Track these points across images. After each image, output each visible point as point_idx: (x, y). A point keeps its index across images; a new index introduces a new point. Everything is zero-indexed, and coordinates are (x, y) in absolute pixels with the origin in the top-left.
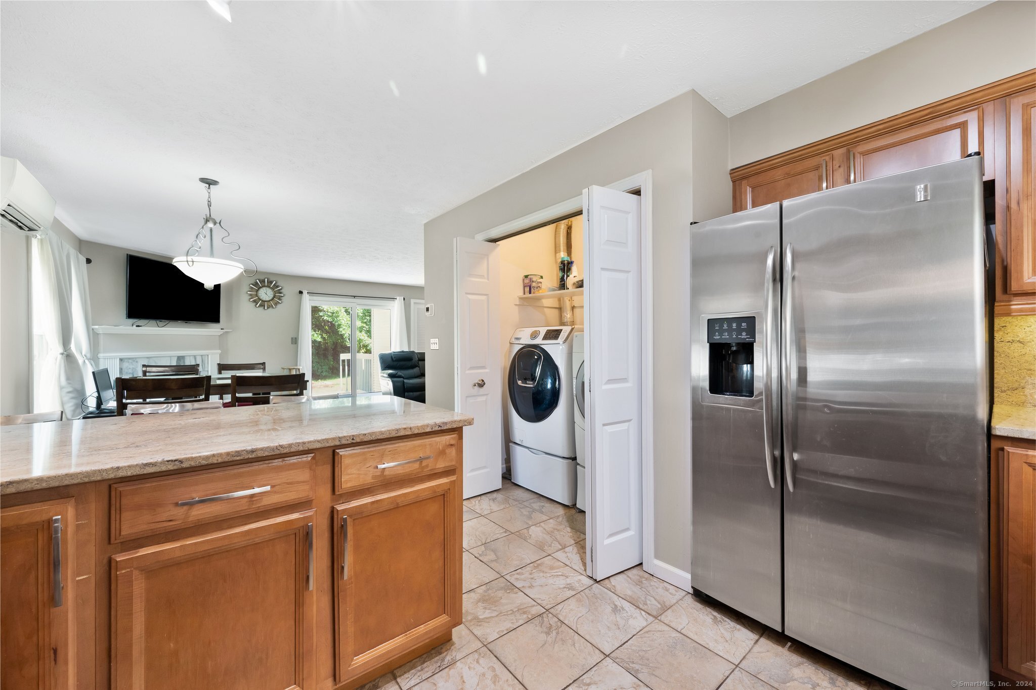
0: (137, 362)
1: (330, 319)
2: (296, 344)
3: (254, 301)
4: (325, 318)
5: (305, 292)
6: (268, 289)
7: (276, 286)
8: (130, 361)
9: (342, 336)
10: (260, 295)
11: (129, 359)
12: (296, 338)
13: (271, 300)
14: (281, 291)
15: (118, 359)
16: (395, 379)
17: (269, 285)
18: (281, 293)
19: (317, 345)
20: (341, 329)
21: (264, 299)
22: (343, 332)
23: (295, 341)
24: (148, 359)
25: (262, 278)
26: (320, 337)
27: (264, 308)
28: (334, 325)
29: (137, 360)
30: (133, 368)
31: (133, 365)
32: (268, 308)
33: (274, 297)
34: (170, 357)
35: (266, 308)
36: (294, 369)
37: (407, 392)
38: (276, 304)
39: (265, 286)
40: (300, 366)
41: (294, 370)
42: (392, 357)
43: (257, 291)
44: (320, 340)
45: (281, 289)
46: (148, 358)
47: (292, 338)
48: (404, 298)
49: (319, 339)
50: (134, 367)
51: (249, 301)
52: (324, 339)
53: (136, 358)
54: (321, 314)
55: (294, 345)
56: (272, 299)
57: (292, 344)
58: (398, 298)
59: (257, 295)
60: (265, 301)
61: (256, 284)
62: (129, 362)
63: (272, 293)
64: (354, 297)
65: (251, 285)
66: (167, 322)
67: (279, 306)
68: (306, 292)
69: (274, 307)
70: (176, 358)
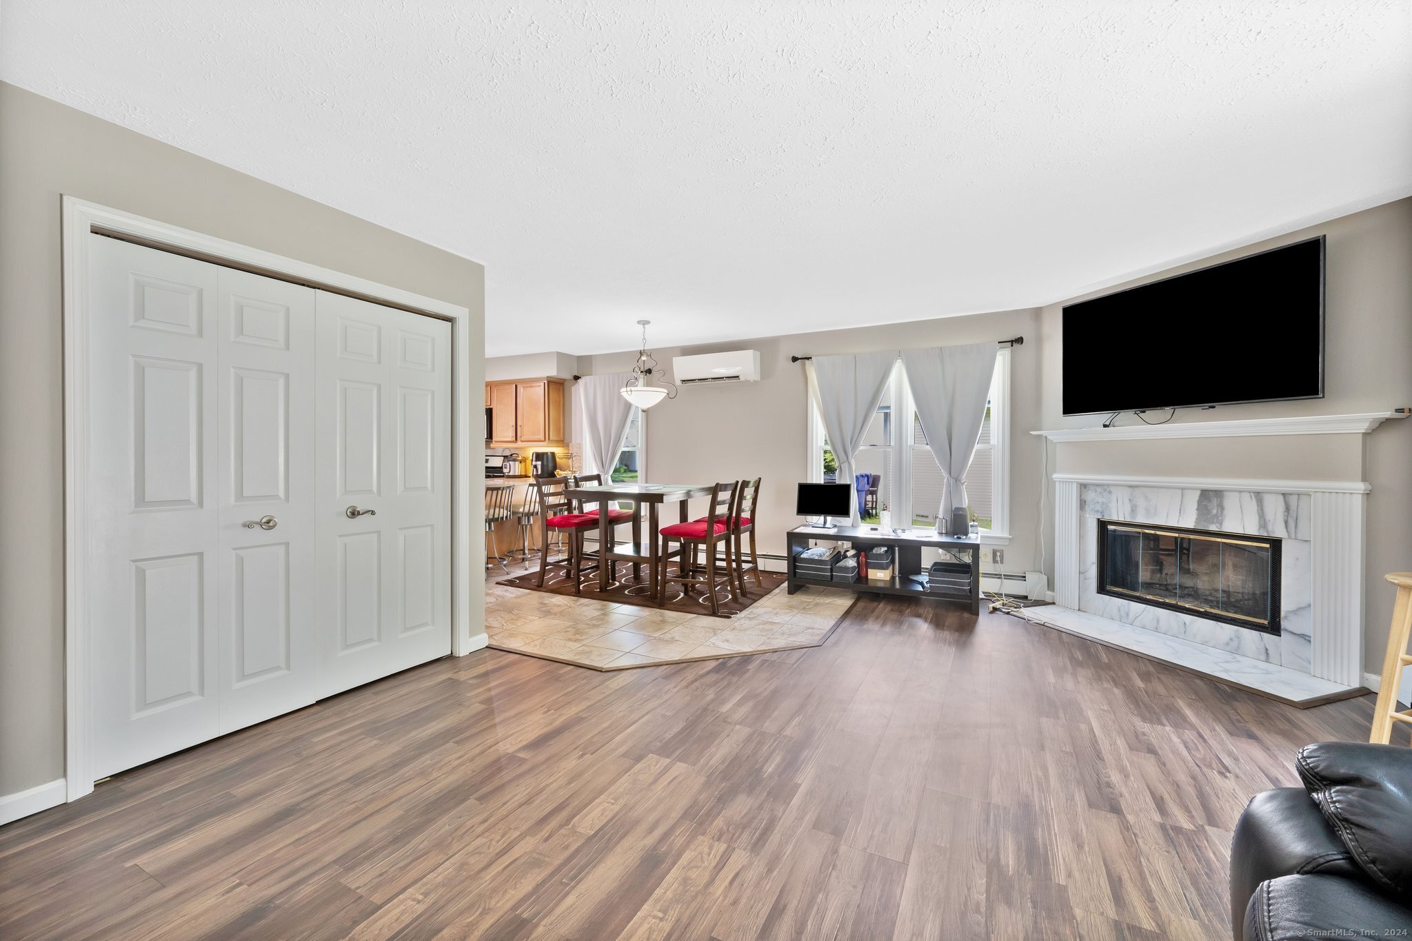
0: (1110, 492)
8: (1099, 489)
11: (1098, 485)
15: (1075, 486)
24: (1130, 489)
29: (1112, 489)
30: (1103, 503)
31: (1103, 497)
34: (1183, 489)
46: (1130, 487)
50: (1104, 500)
53: (1108, 485)
62: (1096, 491)
66: (1169, 410)
70: (1199, 492)
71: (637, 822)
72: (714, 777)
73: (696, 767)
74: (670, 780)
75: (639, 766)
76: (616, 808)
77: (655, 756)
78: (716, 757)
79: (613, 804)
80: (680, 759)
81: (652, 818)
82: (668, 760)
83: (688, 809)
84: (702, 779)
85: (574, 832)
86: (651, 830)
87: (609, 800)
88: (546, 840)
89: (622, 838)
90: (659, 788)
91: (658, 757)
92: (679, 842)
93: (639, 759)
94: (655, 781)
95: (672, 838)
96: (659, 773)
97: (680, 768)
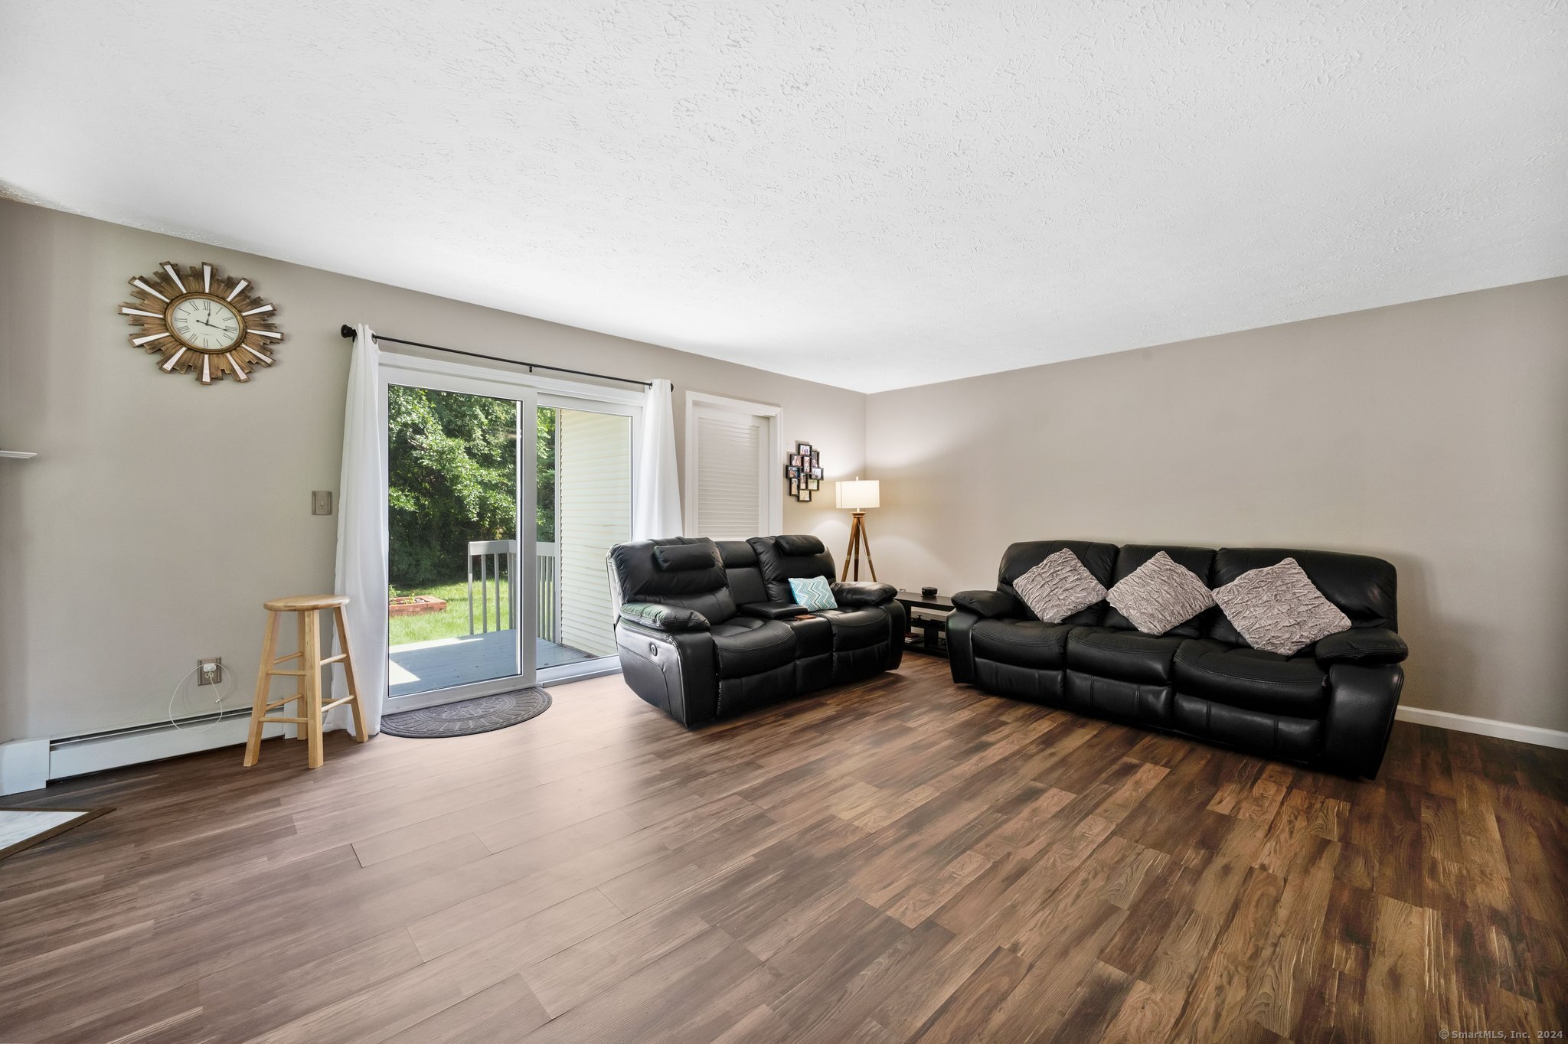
1: (435, 466)
2: (330, 513)
3: (155, 348)
4: (426, 462)
5: (364, 333)
6: (215, 307)
7: (249, 299)
9: (460, 501)
10: (179, 325)
12: (330, 494)
13: (229, 350)
14: (274, 320)
16: (687, 638)
17: (220, 292)
18: (269, 327)
19: (409, 518)
20: (459, 487)
21: (199, 343)
22: (465, 492)
23: (326, 504)
25: (189, 261)
26: (412, 502)
27: (199, 378)
28: (444, 478)
32: (214, 379)
33: (243, 337)
35: (206, 378)
36: (315, 608)
37: (726, 678)
38: (252, 366)
39: (201, 294)
40: (344, 594)
41: (316, 615)
42: (654, 557)
43: (166, 308)
44: (412, 509)
45: (271, 314)
47: (314, 494)
48: (672, 385)
49: (410, 507)
51: (131, 342)
52: (422, 507)
54: (415, 453)
55: (325, 519)
56: (234, 348)
57: (314, 513)
58: (656, 382)
59: (164, 325)
60: (203, 352)
61: (162, 281)
63: (233, 323)
64: (531, 366)
65: (138, 283)
67: (262, 375)
68: (369, 333)
69: (242, 376)
71: (927, 853)
72: (840, 880)
73: (855, 897)
74: (891, 887)
75: (929, 912)
76: (949, 868)
77: (907, 924)
78: (824, 907)
79: (954, 873)
80: (874, 912)
81: (913, 854)
82: (889, 913)
83: (877, 854)
84: (853, 880)
85: (987, 856)
86: (913, 846)
87: (959, 877)
88: (1009, 854)
89: (940, 844)
90: (905, 879)
91: (902, 921)
92: (891, 832)
93: (929, 924)
94: (908, 889)
95: (896, 836)
96: (904, 897)
97: (876, 900)
